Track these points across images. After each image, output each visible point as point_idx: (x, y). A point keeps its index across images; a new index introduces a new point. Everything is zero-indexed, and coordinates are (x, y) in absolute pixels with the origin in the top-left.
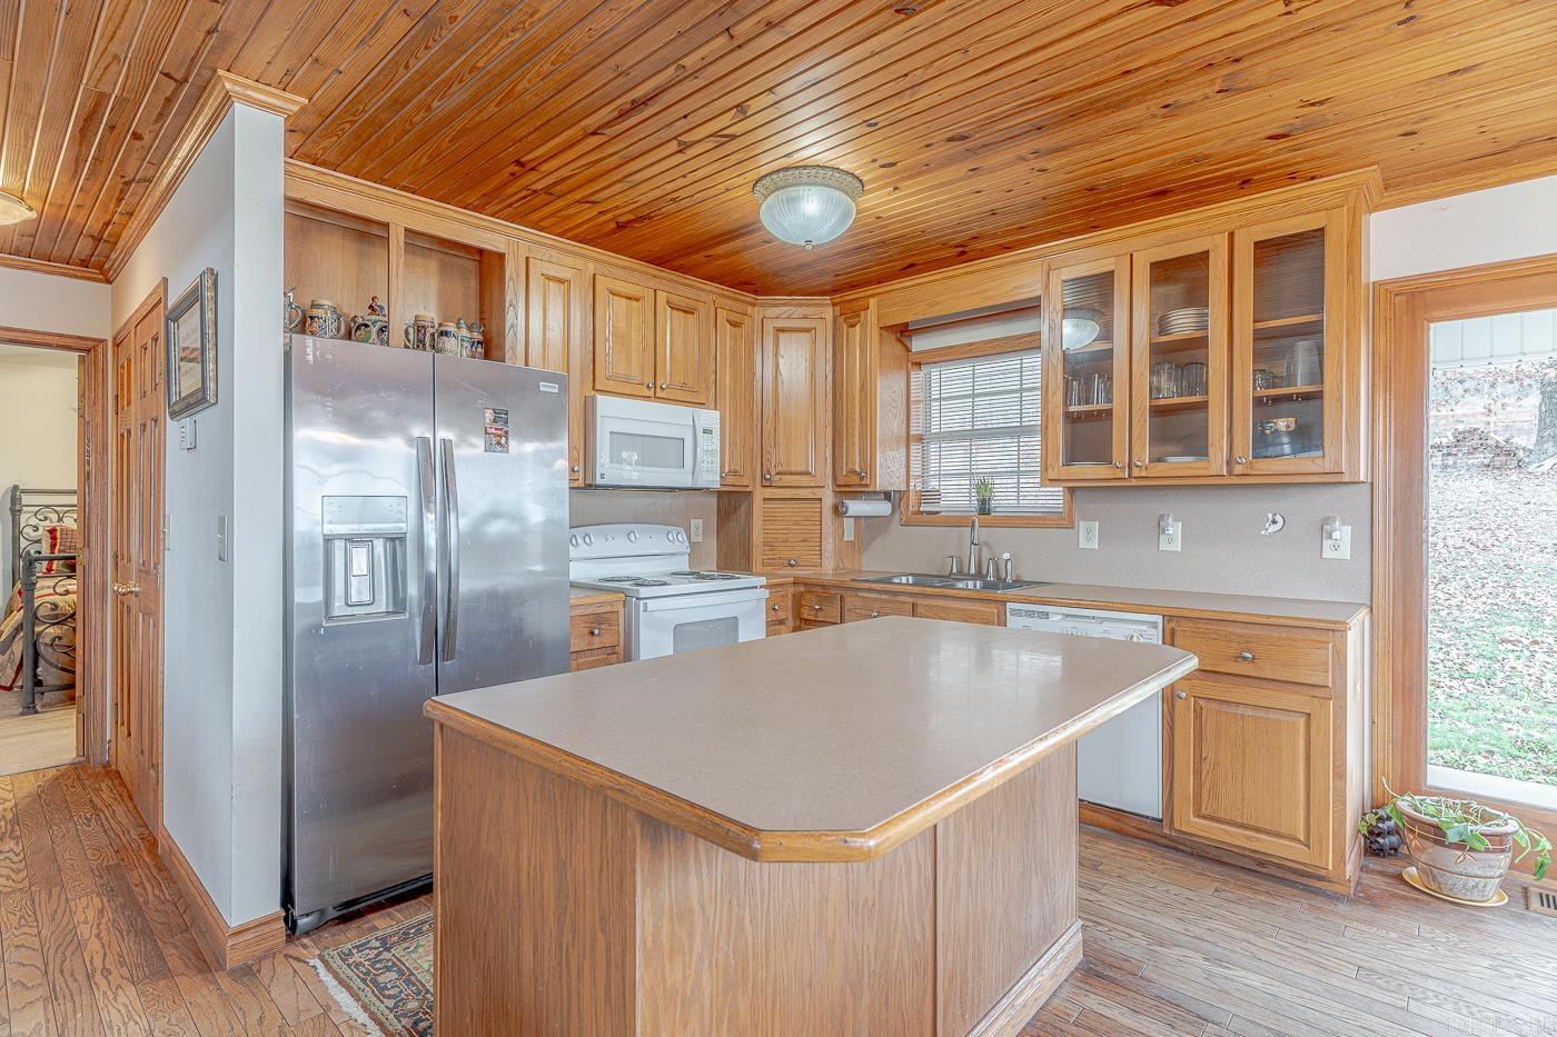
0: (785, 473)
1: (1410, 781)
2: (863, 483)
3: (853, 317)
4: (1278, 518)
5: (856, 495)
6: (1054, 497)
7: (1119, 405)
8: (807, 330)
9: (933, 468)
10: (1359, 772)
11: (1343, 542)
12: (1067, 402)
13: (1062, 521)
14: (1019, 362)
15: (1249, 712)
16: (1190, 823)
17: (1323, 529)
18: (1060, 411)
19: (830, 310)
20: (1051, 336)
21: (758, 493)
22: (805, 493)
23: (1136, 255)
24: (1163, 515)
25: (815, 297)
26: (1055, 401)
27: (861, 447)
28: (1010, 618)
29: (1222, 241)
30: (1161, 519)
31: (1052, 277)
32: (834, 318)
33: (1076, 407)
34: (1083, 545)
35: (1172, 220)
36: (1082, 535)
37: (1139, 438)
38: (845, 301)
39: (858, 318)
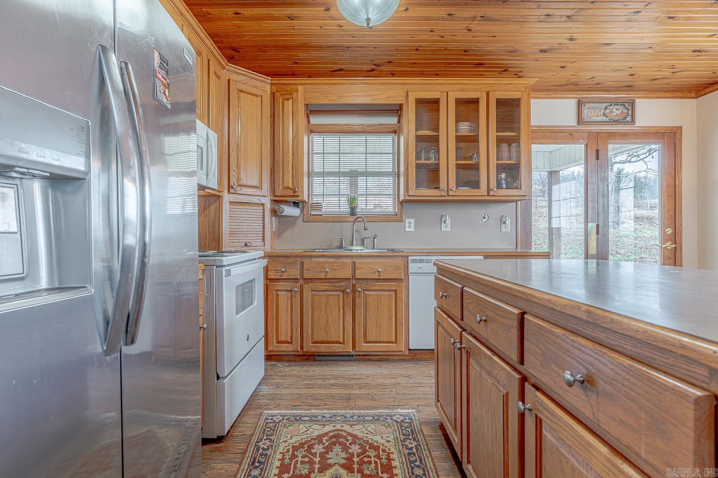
0: (243, 186)
2: (296, 195)
3: (288, 94)
4: (486, 216)
5: (285, 203)
6: (394, 206)
7: (442, 162)
8: (257, 96)
11: (508, 225)
12: (418, 158)
13: (397, 218)
14: (365, 138)
18: (415, 162)
19: (269, 87)
20: (410, 125)
21: (227, 198)
22: (255, 200)
23: (449, 93)
24: (443, 215)
25: (263, 76)
26: (412, 156)
27: (294, 173)
28: (410, 264)
29: (484, 95)
30: (442, 217)
31: (409, 95)
32: (271, 92)
33: (423, 161)
34: (407, 229)
35: (466, 81)
36: (407, 225)
37: (452, 177)
38: (281, 84)
39: (291, 96)
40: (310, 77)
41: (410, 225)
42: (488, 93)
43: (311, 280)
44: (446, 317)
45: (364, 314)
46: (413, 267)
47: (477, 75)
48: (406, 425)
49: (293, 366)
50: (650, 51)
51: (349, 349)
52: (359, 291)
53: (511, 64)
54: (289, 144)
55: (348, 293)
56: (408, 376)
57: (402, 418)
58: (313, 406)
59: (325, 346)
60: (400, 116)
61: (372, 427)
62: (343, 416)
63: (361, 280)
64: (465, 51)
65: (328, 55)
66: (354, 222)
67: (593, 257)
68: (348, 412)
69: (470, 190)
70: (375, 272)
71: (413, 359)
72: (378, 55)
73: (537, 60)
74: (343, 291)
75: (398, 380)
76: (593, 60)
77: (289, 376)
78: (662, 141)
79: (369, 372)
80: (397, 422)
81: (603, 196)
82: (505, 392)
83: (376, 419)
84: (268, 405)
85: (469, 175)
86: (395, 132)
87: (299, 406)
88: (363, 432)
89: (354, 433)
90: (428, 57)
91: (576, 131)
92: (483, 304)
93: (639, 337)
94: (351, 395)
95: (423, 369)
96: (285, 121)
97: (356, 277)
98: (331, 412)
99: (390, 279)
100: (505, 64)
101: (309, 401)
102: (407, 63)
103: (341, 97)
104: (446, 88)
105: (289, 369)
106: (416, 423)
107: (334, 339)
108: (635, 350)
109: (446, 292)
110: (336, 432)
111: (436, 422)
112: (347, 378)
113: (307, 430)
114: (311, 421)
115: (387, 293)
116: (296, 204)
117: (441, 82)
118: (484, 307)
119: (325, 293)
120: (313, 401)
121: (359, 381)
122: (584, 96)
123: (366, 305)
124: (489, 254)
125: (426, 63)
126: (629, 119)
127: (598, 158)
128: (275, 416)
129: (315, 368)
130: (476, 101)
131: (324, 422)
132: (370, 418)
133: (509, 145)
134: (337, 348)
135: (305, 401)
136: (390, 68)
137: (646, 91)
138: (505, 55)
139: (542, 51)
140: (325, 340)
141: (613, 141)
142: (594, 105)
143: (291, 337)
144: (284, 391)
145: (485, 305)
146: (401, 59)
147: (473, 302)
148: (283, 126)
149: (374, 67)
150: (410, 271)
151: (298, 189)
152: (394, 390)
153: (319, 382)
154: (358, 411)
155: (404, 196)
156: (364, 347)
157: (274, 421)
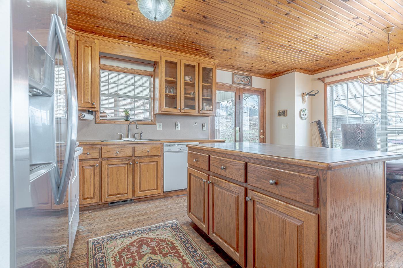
2: (93, 107)
3: (88, 44)
4: (196, 123)
7: (178, 95)
11: (206, 127)
12: (166, 92)
14: (134, 77)
17: (203, 125)
18: (164, 94)
19: (74, 36)
20: (162, 73)
23: (182, 60)
24: (176, 122)
25: (70, 28)
26: (163, 91)
27: (92, 93)
28: (165, 148)
29: (198, 65)
30: (176, 123)
31: (162, 58)
32: (75, 40)
33: (168, 93)
34: (158, 129)
35: (190, 56)
37: (183, 103)
38: (84, 36)
39: (90, 45)
40: (104, 36)
41: (159, 127)
42: (199, 64)
43: (108, 159)
44: (197, 171)
45: (139, 176)
46: (166, 149)
47: (195, 54)
48: (175, 227)
49: (95, 212)
50: (260, 59)
51: (131, 196)
52: (137, 163)
53: (211, 52)
54: (89, 75)
55: (130, 165)
56: (166, 205)
57: (171, 225)
58: (120, 230)
59: (116, 197)
60: (155, 68)
61: (158, 232)
62: (140, 230)
63: (138, 157)
64: (193, 42)
65: (120, 27)
66: (129, 125)
67: (237, 141)
68: (142, 228)
69: (190, 110)
70: (146, 152)
71: (165, 197)
72: (149, 34)
73: (221, 53)
74: (127, 164)
75: (161, 208)
76: (241, 58)
77: (96, 217)
78: (260, 94)
79: (144, 207)
80: (170, 227)
81: (241, 116)
82: (237, 196)
83: (158, 228)
84: (89, 236)
85: (190, 103)
86: (152, 76)
87: (110, 232)
88: (154, 236)
89: (150, 237)
90: (174, 41)
91: (232, 86)
92: (224, 162)
93: (296, 164)
94: (139, 220)
95: (172, 201)
96: (86, 60)
97: (135, 155)
98: (132, 230)
99: (154, 156)
100: (209, 52)
101: (116, 228)
102: (164, 42)
103: (123, 52)
104: (181, 58)
105: (93, 214)
106: (179, 225)
107: (122, 192)
108: (293, 168)
109: (197, 159)
110: (140, 239)
111: (187, 223)
112: (133, 212)
113: (122, 242)
114: (122, 237)
115: (152, 163)
116: (90, 112)
117: (177, 54)
118: (224, 163)
119: (116, 166)
120: (118, 228)
121: (141, 213)
122: (235, 71)
123: (140, 170)
124: (201, 141)
125: (173, 44)
126: (250, 84)
127: (239, 99)
128: (98, 240)
129: (111, 210)
130: (194, 67)
131: (131, 236)
132: (155, 228)
133: (207, 90)
134: (124, 197)
135: (113, 228)
136: (154, 42)
137: (256, 73)
138: (209, 48)
139: (224, 50)
140: (116, 193)
141: (245, 92)
142: (238, 76)
143: (94, 194)
144: (97, 226)
145: (225, 162)
146: (161, 39)
147: (217, 162)
148: (84, 63)
149: (145, 39)
150: (164, 151)
151: (95, 103)
152: (161, 213)
153: (117, 217)
154: (147, 227)
155: (159, 111)
156: (139, 194)
157: (99, 243)
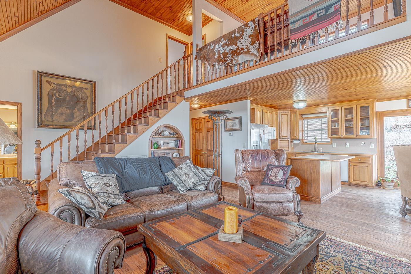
0: (283, 137)
1: (383, 175)
2: (296, 138)
4: (364, 143)
5: (295, 140)
6: (329, 140)
7: (340, 127)
8: (286, 115)
9: (306, 135)
10: (375, 176)
11: (373, 146)
12: (331, 126)
13: (331, 143)
15: (360, 167)
16: (352, 181)
17: (370, 144)
18: (330, 128)
20: (329, 117)
21: (279, 139)
22: (286, 140)
23: (342, 107)
24: (344, 143)
27: (296, 132)
29: (355, 106)
31: (329, 109)
34: (333, 147)
35: (348, 103)
36: (333, 145)
37: (344, 132)
54: (295, 125)
66: (317, 145)
69: (349, 136)
91: (406, 111)
116: (298, 140)
117: (339, 104)
130: (352, 108)
133: (365, 121)
